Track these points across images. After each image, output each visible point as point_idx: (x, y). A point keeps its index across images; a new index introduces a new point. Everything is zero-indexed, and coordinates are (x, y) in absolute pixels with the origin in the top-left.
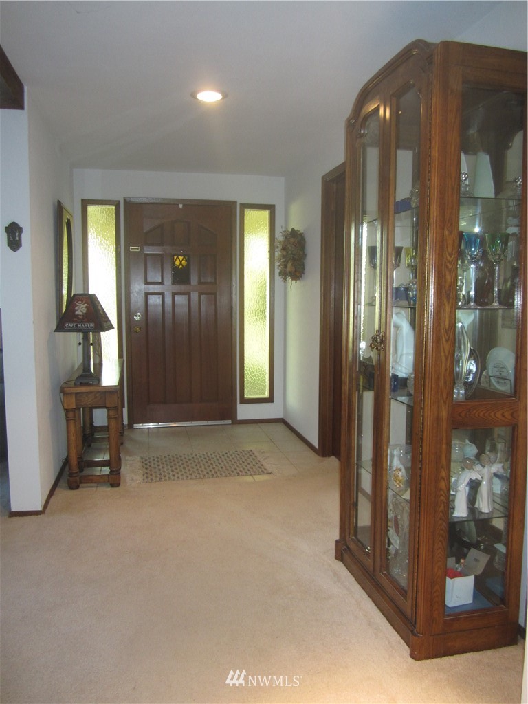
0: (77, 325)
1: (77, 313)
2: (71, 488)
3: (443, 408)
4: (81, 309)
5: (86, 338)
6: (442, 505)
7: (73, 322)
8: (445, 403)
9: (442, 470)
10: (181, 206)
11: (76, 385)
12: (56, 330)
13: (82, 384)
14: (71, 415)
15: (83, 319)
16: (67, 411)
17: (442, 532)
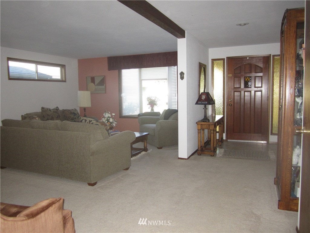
0: (202, 102)
1: (202, 98)
2: (198, 155)
3: (290, 128)
4: (204, 97)
5: (205, 107)
6: (289, 160)
7: (201, 101)
8: (290, 126)
9: (289, 148)
10: (248, 58)
11: (201, 122)
12: (196, 104)
13: (203, 122)
14: (199, 131)
15: (204, 100)
16: (198, 130)
17: (289, 168)
